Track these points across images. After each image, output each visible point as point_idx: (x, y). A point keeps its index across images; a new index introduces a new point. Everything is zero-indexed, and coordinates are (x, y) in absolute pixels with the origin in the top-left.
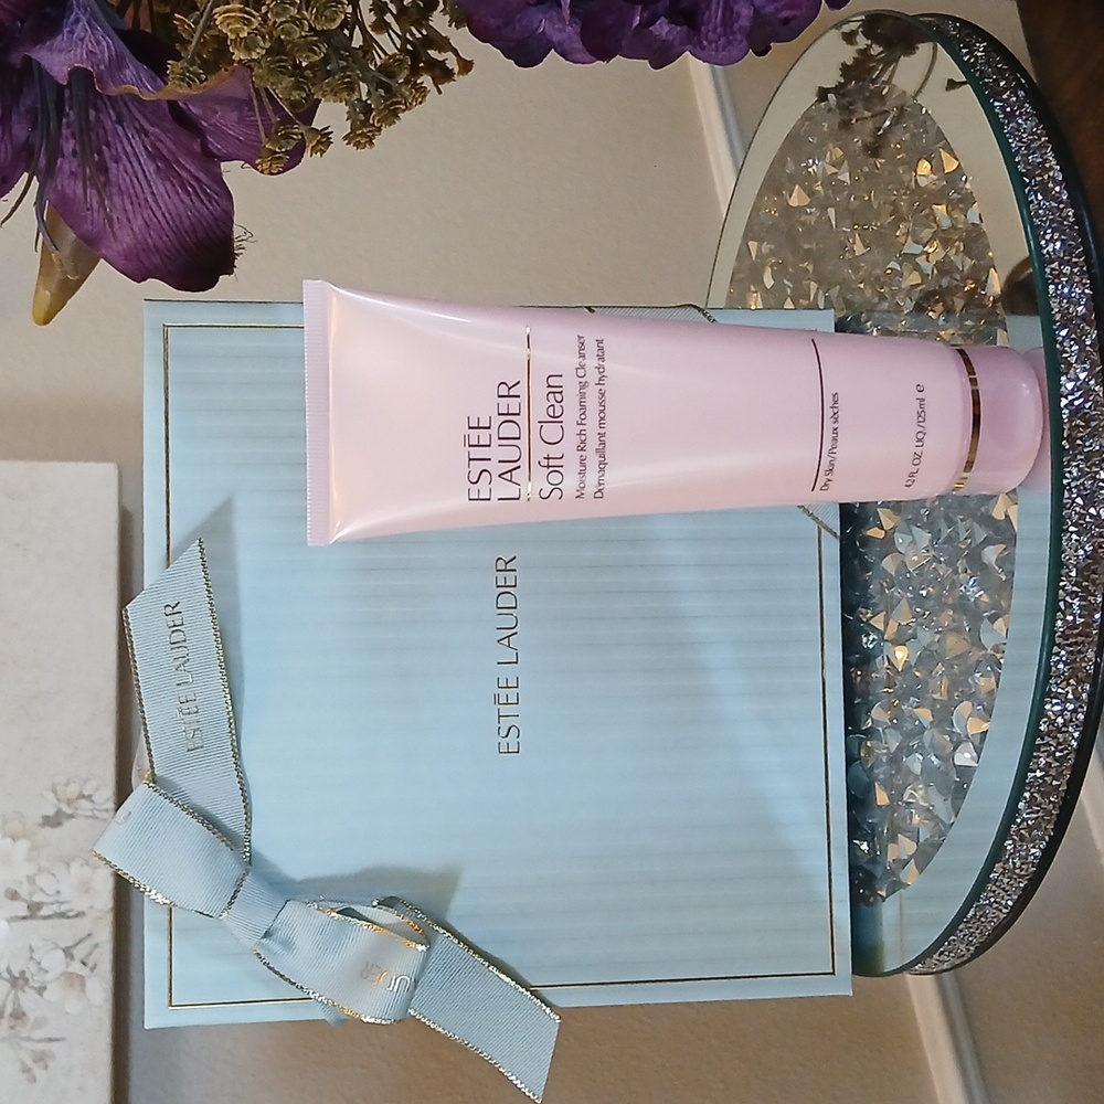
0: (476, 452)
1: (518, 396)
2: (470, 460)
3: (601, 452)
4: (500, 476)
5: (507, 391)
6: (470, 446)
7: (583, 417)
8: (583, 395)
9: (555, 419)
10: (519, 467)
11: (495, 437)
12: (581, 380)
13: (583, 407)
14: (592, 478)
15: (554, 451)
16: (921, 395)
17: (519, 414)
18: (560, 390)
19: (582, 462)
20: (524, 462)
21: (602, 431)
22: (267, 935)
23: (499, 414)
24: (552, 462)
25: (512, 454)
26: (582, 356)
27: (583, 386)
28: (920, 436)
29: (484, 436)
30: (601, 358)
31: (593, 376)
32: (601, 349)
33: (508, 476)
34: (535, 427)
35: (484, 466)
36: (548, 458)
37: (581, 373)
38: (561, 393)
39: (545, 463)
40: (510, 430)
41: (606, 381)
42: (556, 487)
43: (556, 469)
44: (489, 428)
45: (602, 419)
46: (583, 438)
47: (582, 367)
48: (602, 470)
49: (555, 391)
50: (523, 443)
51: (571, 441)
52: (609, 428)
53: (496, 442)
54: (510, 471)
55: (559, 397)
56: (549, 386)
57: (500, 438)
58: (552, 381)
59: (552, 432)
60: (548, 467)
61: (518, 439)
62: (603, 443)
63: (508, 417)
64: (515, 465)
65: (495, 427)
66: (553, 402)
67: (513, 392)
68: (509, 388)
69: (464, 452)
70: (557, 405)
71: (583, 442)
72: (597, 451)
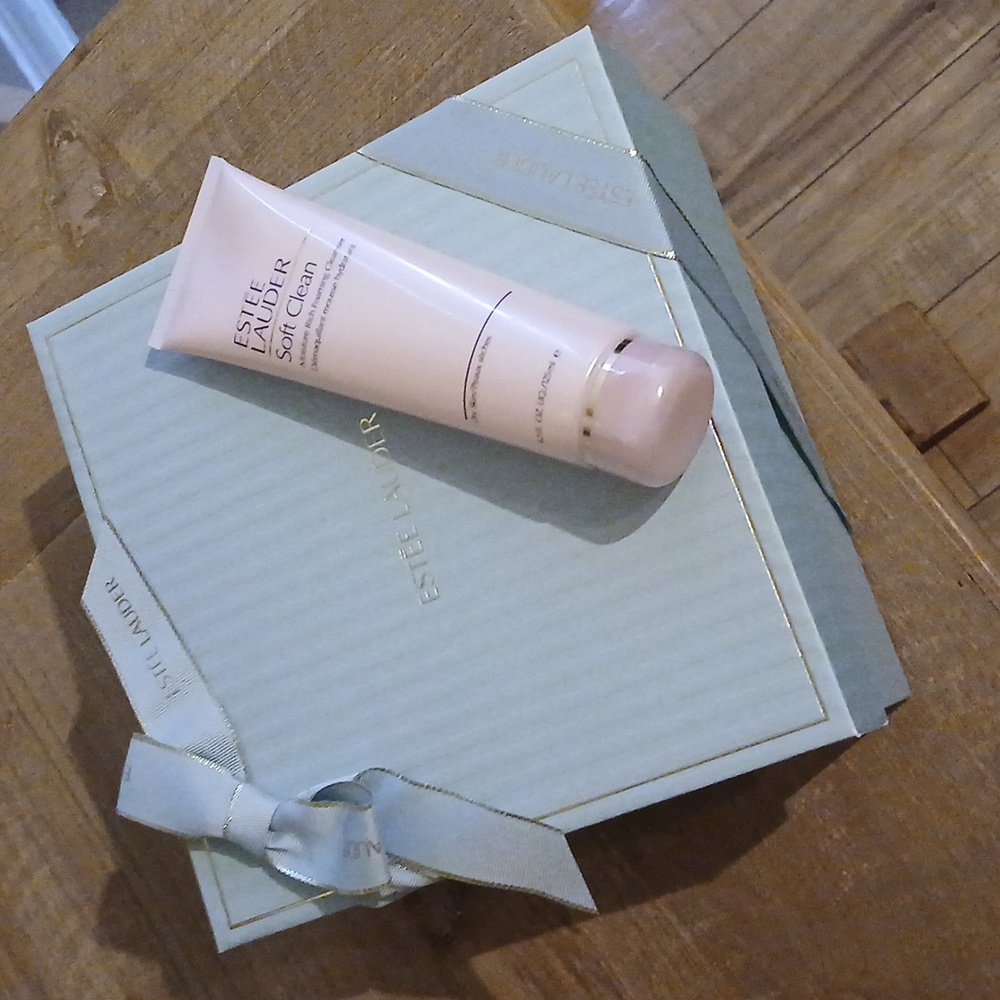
0: (247, 307)
1: (286, 273)
2: (243, 312)
3: (319, 332)
4: (255, 330)
5: (281, 267)
6: (246, 301)
7: (317, 301)
8: (323, 284)
9: (300, 297)
10: (268, 327)
11: (261, 301)
12: (327, 272)
13: (319, 293)
15: (291, 322)
16: (554, 359)
17: (281, 286)
18: (310, 275)
19: (305, 337)
20: (271, 324)
21: (324, 316)
23: (271, 283)
24: (288, 330)
25: (266, 315)
27: (326, 277)
28: (542, 394)
29: (256, 297)
31: (335, 271)
33: (258, 331)
34: (287, 299)
35: (249, 318)
36: (286, 326)
37: (329, 266)
38: (311, 278)
39: (283, 328)
40: (272, 296)
41: (342, 277)
42: (287, 351)
44: (261, 291)
45: (328, 306)
46: (311, 317)
47: (331, 262)
48: (316, 347)
49: (308, 275)
50: (275, 309)
51: (304, 317)
52: (329, 316)
53: (261, 303)
54: (261, 328)
55: (308, 280)
56: (306, 271)
57: (264, 301)
58: (309, 267)
59: (295, 306)
60: (285, 333)
61: (274, 305)
62: (322, 325)
63: (275, 286)
64: (266, 324)
65: (264, 292)
66: (303, 284)
67: (284, 269)
68: (283, 265)
69: (241, 305)
70: (305, 286)
71: (310, 320)
72: (317, 330)
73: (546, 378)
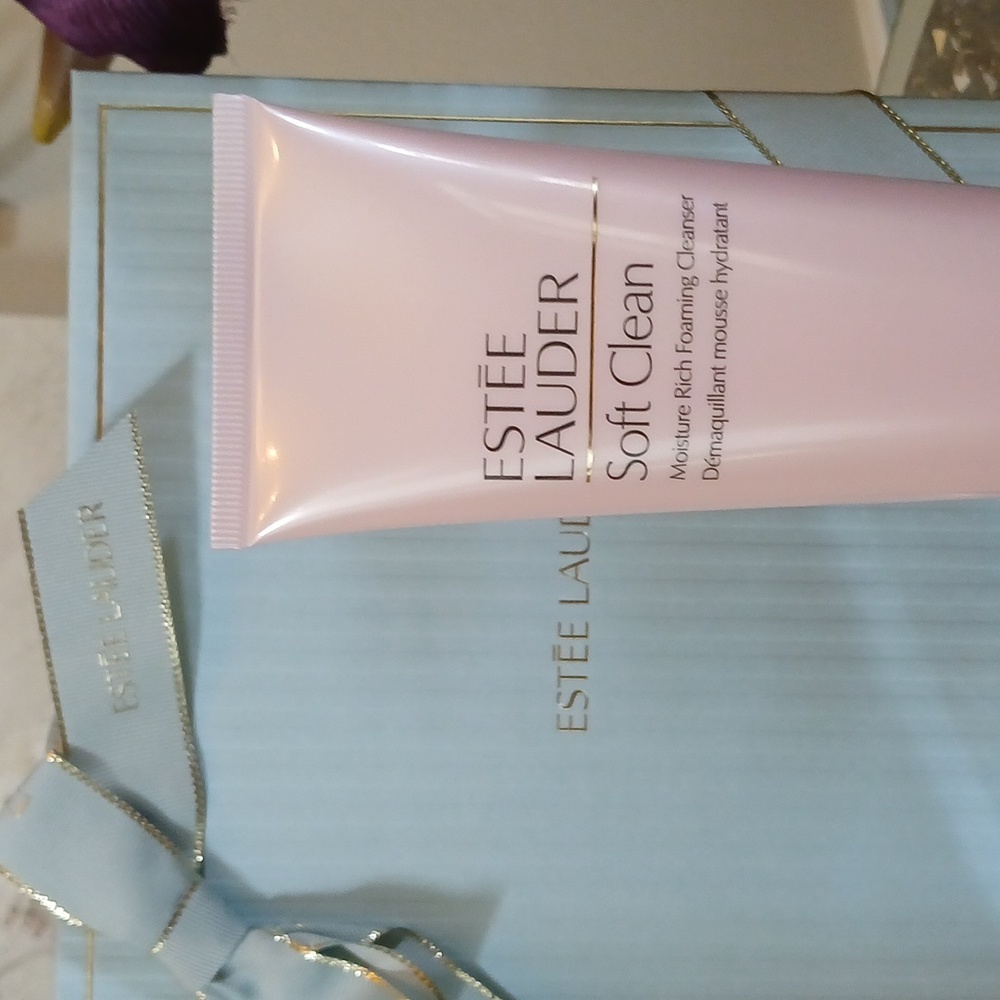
0: (500, 397)
1: (575, 301)
2: (488, 408)
3: (717, 400)
4: (538, 438)
5: (555, 290)
6: (489, 385)
7: (687, 338)
8: (687, 300)
9: (638, 341)
10: (572, 424)
11: (532, 374)
12: (686, 273)
13: (687, 322)
14: (699, 444)
15: (634, 397)
17: (574, 332)
19: (683, 418)
20: (580, 416)
21: (719, 363)
22: (221, 976)
23: (541, 331)
24: (630, 417)
25: (559, 400)
26: (689, 232)
27: (689, 284)
29: (513, 369)
30: (722, 235)
31: (705, 267)
32: (723, 220)
33: (552, 439)
34: (602, 354)
36: (623, 409)
37: (686, 260)
38: (648, 295)
39: (617, 416)
40: (557, 359)
41: (730, 276)
42: (636, 459)
43: (638, 429)
44: (522, 354)
45: (721, 342)
46: (685, 375)
47: (688, 251)
48: (718, 431)
49: (639, 293)
50: (580, 382)
51: (664, 380)
52: (732, 361)
53: (533, 379)
54: (557, 430)
55: (645, 303)
56: (630, 284)
57: (540, 373)
58: (636, 275)
59: (631, 363)
60: (623, 424)
61: (573, 374)
62: (720, 384)
63: (556, 336)
64: (565, 420)
65: (531, 354)
66: (634, 312)
67: (565, 293)
68: (559, 286)
69: (477, 396)
70: (642, 317)
71: (685, 382)
72: (710, 398)
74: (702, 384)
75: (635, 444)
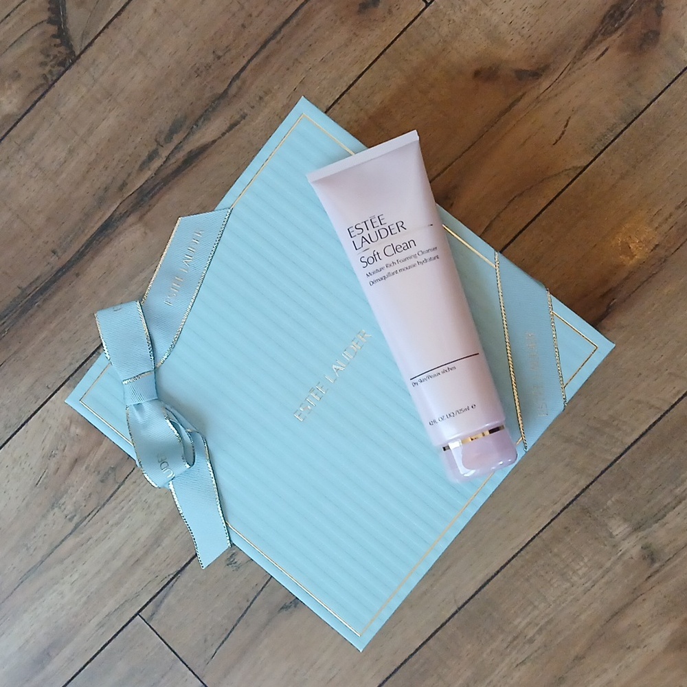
0: (369, 223)
1: (400, 231)
2: (365, 222)
3: (389, 275)
4: (363, 237)
5: (401, 226)
6: (371, 220)
7: (401, 261)
8: (410, 258)
9: (396, 250)
11: (378, 228)
12: (417, 254)
13: (405, 260)
14: (377, 276)
15: (382, 255)
16: (470, 408)
17: (392, 234)
19: (382, 269)
20: (372, 244)
21: (398, 271)
23: (389, 226)
24: (377, 256)
25: (374, 238)
26: (428, 252)
27: (415, 256)
28: (452, 415)
29: (377, 224)
30: (430, 260)
31: (421, 259)
32: (434, 258)
33: (364, 240)
34: (389, 243)
35: (365, 228)
36: (378, 254)
37: (420, 253)
38: (408, 248)
39: (375, 253)
40: (384, 233)
41: (420, 265)
42: (367, 263)
43: (374, 259)
45: (404, 270)
46: (392, 265)
47: (423, 253)
48: (382, 279)
49: (408, 246)
50: (380, 241)
51: (389, 260)
52: (400, 274)
53: (376, 229)
54: (366, 240)
55: (406, 248)
56: (409, 242)
57: (379, 231)
58: (412, 243)
59: (390, 251)
60: (374, 255)
61: (381, 238)
62: (393, 274)
63: (389, 231)
64: (370, 241)
65: (383, 226)
66: (403, 246)
67: (400, 228)
69: (367, 218)
71: (390, 265)
72: (389, 273)
73: (460, 411)
74: (392, 270)
75: (371, 260)
